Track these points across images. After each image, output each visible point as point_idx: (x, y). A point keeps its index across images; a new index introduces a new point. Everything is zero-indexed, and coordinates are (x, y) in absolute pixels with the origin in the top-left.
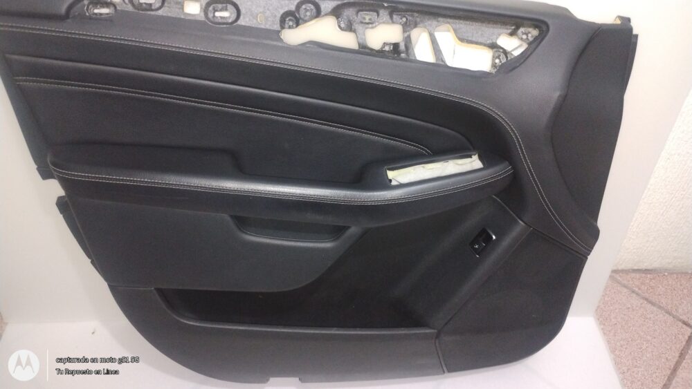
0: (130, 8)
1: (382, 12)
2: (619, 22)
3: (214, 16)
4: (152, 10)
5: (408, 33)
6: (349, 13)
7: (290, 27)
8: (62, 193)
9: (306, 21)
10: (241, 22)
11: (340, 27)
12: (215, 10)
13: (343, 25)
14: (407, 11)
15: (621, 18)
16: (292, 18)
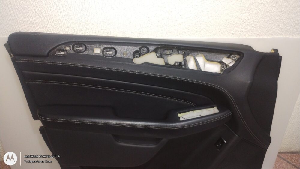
0: (73, 52)
1: (174, 50)
2: (273, 51)
3: (106, 53)
4: (82, 52)
5: (185, 58)
6: (160, 51)
7: (137, 57)
8: (42, 125)
9: (144, 55)
10: (118, 56)
11: (157, 56)
12: (107, 51)
13: (158, 56)
14: (184, 49)
15: (274, 50)
16: (138, 54)
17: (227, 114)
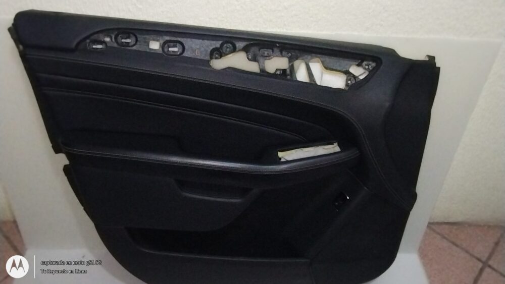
0: (115, 45)
1: (275, 49)
2: (427, 59)
3: (168, 50)
4: (130, 46)
5: (291, 63)
6: (254, 49)
7: (216, 58)
8: (67, 162)
9: (227, 55)
10: (186, 54)
11: (248, 58)
12: (169, 47)
13: (250, 58)
14: (292, 49)
15: (429, 56)
16: (218, 53)
17: (352, 153)
